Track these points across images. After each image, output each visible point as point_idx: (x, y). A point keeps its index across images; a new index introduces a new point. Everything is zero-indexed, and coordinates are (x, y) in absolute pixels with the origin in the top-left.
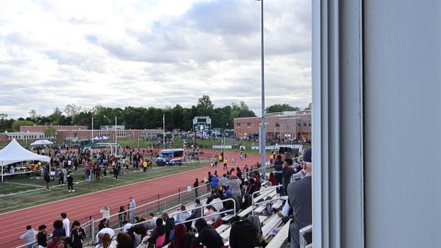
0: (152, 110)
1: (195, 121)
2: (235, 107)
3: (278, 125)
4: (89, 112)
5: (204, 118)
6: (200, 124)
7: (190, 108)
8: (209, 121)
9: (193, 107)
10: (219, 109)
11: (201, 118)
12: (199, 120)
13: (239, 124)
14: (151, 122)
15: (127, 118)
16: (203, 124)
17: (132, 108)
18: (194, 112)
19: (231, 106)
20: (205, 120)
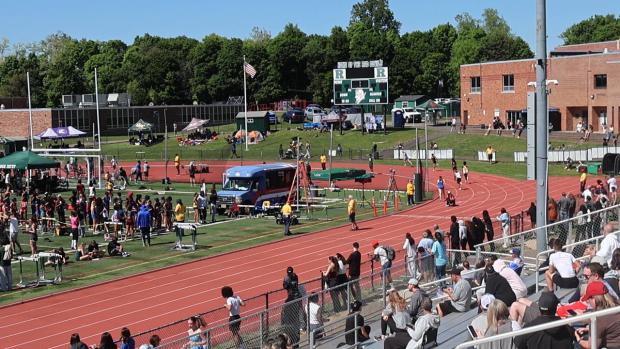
0: (214, 46)
1: (339, 76)
2: (467, 26)
3: (601, 81)
4: (32, 56)
5: (365, 64)
6: (356, 84)
7: (328, 34)
8: (382, 74)
9: (337, 31)
10: (418, 36)
11: (357, 64)
12: (351, 73)
13: (476, 82)
14: (211, 80)
15: (141, 71)
16: (364, 84)
17: (155, 41)
18: (339, 46)
19: (455, 24)
20: (370, 72)
